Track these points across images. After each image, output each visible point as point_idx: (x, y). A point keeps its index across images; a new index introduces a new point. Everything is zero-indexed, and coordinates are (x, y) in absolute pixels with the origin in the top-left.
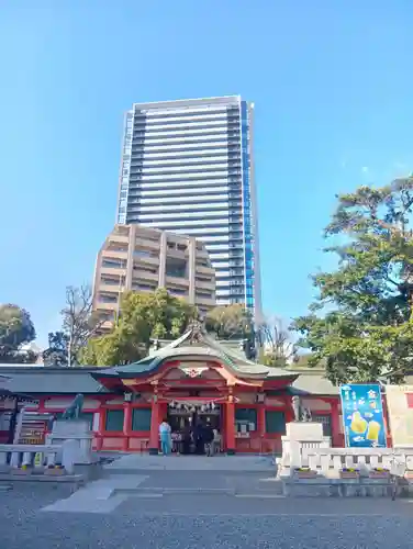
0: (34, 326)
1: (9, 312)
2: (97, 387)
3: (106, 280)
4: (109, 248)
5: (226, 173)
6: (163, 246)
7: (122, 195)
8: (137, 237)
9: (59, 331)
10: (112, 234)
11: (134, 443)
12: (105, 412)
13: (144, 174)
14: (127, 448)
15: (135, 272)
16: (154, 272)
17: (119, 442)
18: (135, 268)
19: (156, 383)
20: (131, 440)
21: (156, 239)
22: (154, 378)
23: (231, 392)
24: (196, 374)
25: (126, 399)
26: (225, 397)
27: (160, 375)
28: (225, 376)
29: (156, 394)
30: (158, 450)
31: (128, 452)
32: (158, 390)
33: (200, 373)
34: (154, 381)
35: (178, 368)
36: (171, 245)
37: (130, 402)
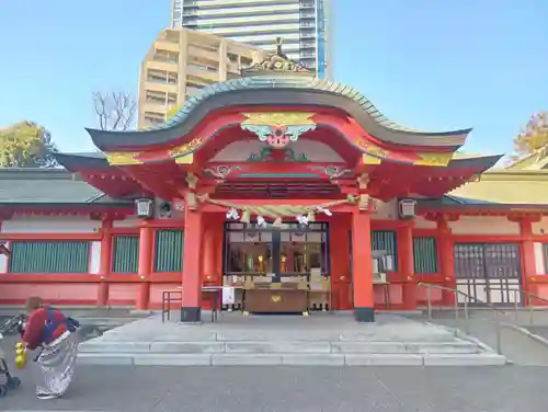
1: (26, 131)
3: (153, 98)
4: (156, 58)
6: (222, 58)
7: (176, 15)
8: (189, 45)
10: (159, 40)
11: (157, 294)
12: (111, 239)
14: (147, 303)
15: (189, 89)
20: (152, 288)
21: (214, 48)
22: (184, 148)
23: (363, 186)
24: (287, 140)
25: (140, 213)
26: (351, 198)
27: (198, 143)
28: (357, 143)
29: (193, 191)
30: (198, 310)
31: (148, 312)
32: (197, 185)
33: (294, 139)
34: (185, 157)
35: (243, 128)
36: (233, 58)
37: (149, 219)
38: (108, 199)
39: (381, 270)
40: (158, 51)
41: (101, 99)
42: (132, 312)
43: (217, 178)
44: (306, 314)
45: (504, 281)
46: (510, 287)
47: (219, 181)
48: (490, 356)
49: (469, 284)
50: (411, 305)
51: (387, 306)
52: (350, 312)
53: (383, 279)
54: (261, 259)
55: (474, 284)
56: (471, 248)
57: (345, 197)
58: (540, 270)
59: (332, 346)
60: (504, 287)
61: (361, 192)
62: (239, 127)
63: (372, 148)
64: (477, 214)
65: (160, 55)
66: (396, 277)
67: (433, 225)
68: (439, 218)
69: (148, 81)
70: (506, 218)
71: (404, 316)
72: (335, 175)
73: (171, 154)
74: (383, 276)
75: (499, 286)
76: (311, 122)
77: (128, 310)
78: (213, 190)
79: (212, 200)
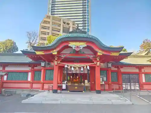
0: (18, 47)
2: (29, 60)
3: (43, 33)
4: (43, 23)
5: (82, 4)
6: (62, 23)
7: (49, 11)
8: (53, 19)
9: (26, 49)
10: (44, 18)
11: (46, 86)
12: (34, 72)
13: (55, 4)
14: (43, 88)
15: (53, 31)
16: (59, 31)
17: (39, 86)
18: (52, 30)
19: (56, 53)
20: (45, 84)
21: (60, 20)
22: (55, 51)
23: (98, 60)
24: (79, 49)
25: (42, 65)
26: (95, 63)
27: (58, 49)
28: (97, 50)
29: (56, 61)
30: (57, 90)
31: (43, 91)
32: (57, 59)
33: (81, 49)
34: (55, 53)
35: (69, 46)
36: (64, 23)
37: (44, 67)
38: (33, 62)
39: (103, 81)
40: (44, 21)
41: (29, 34)
42: (40, 91)
43: (62, 57)
44: (84, 92)
45: (135, 84)
46: (136, 85)
47: (63, 58)
48: (128, 102)
49: (126, 85)
50: (110, 90)
51: (104, 90)
52: (95, 91)
53: (103, 83)
54: (71, 77)
55: (127, 84)
56: (126, 75)
57: (94, 62)
58: (144, 81)
59: (90, 99)
60: (135, 85)
61: (98, 61)
62: (68, 46)
63: (100, 51)
64: (127, 66)
65: (45, 22)
66: (107, 82)
67: (116, 69)
68: (118, 67)
69: (42, 29)
70: (135, 67)
71: (109, 92)
72: (91, 57)
73: (51, 52)
74: (103, 82)
75: (133, 85)
76: (86, 45)
77: (38, 90)
78: (61, 60)
79: (61, 63)
